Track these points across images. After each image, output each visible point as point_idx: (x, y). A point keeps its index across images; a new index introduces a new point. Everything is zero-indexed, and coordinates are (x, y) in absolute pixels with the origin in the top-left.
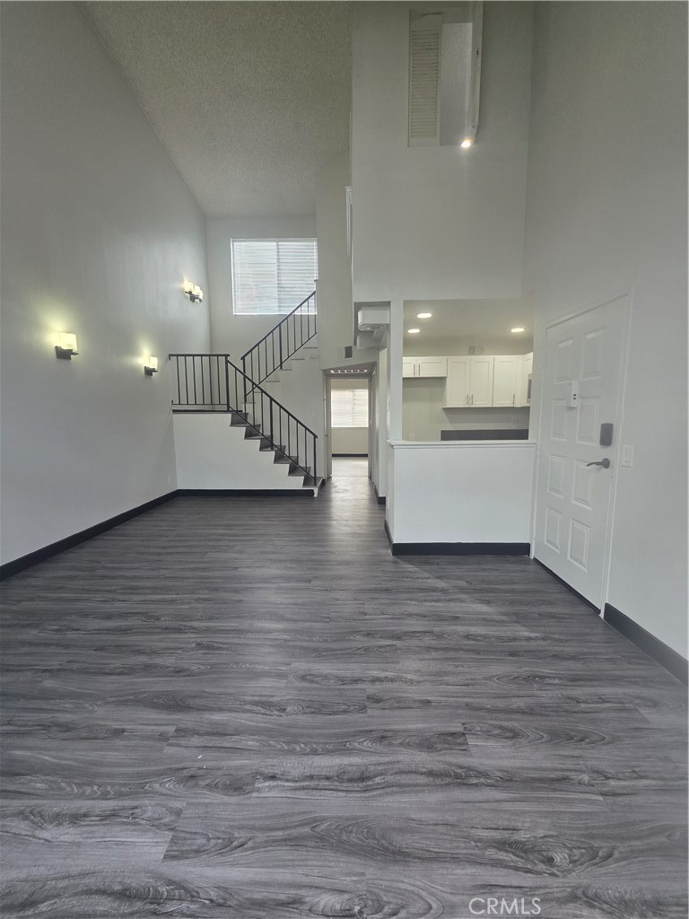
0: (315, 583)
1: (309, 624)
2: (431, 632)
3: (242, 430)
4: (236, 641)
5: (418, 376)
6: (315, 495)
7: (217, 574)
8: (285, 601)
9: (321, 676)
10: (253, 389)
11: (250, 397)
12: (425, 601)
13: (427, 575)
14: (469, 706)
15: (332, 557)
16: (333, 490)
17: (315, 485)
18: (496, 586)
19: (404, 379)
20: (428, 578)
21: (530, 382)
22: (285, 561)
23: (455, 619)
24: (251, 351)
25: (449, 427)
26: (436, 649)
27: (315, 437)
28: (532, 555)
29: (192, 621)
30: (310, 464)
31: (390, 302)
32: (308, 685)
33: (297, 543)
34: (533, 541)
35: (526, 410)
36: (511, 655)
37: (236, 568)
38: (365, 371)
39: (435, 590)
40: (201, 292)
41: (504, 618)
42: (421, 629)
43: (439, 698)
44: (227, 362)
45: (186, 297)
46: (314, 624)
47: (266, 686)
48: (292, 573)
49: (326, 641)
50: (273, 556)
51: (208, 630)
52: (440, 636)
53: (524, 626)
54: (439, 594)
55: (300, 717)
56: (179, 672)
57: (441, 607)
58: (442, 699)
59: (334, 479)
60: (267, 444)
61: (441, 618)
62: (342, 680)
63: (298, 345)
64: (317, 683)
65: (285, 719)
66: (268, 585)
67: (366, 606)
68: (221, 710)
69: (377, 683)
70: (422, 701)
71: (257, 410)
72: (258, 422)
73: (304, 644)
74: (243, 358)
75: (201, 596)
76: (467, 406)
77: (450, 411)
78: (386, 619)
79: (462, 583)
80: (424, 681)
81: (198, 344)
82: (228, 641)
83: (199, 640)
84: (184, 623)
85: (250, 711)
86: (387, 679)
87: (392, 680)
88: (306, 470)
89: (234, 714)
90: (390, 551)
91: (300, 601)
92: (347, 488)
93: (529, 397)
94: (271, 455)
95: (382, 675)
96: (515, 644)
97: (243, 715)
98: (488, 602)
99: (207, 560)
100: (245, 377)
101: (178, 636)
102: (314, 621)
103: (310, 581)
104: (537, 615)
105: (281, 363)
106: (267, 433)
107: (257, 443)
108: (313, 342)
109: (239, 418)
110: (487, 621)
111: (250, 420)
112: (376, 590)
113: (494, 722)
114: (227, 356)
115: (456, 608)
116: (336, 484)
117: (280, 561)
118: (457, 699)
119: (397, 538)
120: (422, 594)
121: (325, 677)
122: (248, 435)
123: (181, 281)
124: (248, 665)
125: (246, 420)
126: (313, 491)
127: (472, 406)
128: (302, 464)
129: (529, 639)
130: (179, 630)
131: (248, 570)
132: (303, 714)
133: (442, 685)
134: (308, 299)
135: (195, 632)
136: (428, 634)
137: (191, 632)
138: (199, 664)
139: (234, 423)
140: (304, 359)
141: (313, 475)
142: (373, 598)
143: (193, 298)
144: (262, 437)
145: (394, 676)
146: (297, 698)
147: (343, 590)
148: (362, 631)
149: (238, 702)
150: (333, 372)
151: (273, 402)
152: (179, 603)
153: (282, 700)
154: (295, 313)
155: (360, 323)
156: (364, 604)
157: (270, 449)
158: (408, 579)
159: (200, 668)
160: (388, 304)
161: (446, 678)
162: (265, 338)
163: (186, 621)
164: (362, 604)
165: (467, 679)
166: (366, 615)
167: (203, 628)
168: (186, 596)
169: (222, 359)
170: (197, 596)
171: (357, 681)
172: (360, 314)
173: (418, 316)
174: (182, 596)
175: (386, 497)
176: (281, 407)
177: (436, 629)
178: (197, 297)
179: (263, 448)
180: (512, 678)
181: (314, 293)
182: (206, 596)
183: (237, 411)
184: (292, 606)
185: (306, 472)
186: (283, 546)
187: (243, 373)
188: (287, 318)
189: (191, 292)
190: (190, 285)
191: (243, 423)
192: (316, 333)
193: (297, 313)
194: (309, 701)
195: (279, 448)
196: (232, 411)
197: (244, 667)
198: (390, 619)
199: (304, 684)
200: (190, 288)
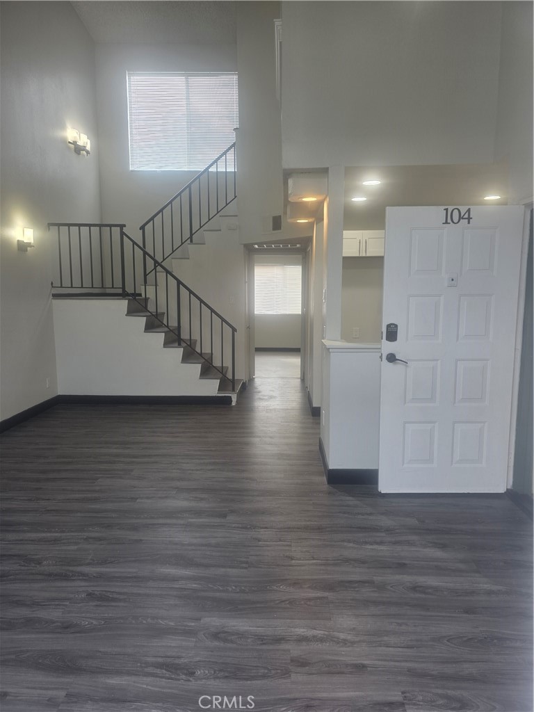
0: (231, 518)
1: (223, 570)
2: (370, 583)
3: (141, 321)
4: (135, 590)
5: (364, 255)
6: (234, 404)
7: (109, 506)
8: (195, 541)
9: (238, 634)
10: (155, 267)
11: (151, 277)
12: (366, 543)
14: (411, 672)
15: (251, 485)
16: (257, 396)
17: (233, 390)
18: (454, 526)
19: (344, 258)
20: (371, 514)
22: (195, 490)
23: (401, 566)
24: (152, 219)
26: (376, 603)
27: (234, 330)
29: (81, 565)
30: (228, 363)
31: (327, 169)
32: (222, 644)
33: (211, 467)
36: (467, 612)
37: (134, 499)
38: (298, 245)
39: (378, 529)
40: (89, 141)
41: (462, 566)
42: (359, 578)
43: (377, 662)
44: (122, 234)
45: (69, 148)
46: (229, 570)
47: (171, 645)
48: (203, 505)
49: (243, 592)
50: (178, 484)
51: (100, 577)
52: (381, 587)
53: (486, 576)
54: (384, 534)
55: (211, 682)
56: (67, 628)
57: (385, 551)
58: (380, 663)
59: (258, 381)
60: (174, 338)
61: (384, 565)
62: (262, 639)
63: (213, 212)
64: (232, 642)
65: (193, 684)
66: (174, 521)
67: (293, 549)
69: (304, 643)
71: (160, 295)
72: (162, 309)
73: (218, 594)
74: (143, 228)
75: (93, 535)
78: (316, 564)
79: (412, 522)
80: (359, 641)
81: (86, 210)
82: (125, 590)
83: (90, 590)
84: (71, 568)
85: (153, 675)
86: (315, 639)
87: (322, 640)
88: (222, 372)
90: (325, 479)
91: (213, 541)
92: (274, 394)
94: (178, 352)
95: (310, 633)
96: (472, 598)
97: (145, 678)
98: (443, 547)
99: (97, 488)
100: (145, 253)
101: (64, 584)
102: (230, 567)
103: (225, 516)
104: (502, 564)
105: (192, 235)
106: (173, 323)
107: (160, 337)
108: (232, 208)
109: (138, 305)
110: (440, 570)
111: (151, 308)
112: (306, 528)
113: (440, 691)
114: (122, 226)
115: (403, 552)
116: (260, 388)
118: (397, 664)
119: (335, 463)
120: (361, 535)
121: (242, 635)
122: (150, 327)
123: (63, 127)
124: (149, 620)
125: (146, 307)
126: (231, 397)
128: (217, 363)
129: (489, 593)
130: (65, 577)
131: (149, 501)
132: (215, 678)
133: (381, 646)
134: (225, 153)
135: (85, 580)
136: (367, 585)
137: (80, 579)
138: (91, 618)
139: (131, 312)
140: (220, 230)
141: (230, 377)
142: (303, 539)
143: (78, 149)
144: (166, 329)
145: (324, 634)
146: (208, 660)
147: (266, 528)
148: (286, 580)
149: (139, 664)
150: (256, 246)
151: (181, 286)
152: (64, 543)
153: (191, 662)
154: (210, 170)
155: (291, 194)
156: (291, 546)
157: (176, 345)
158: (346, 515)
159: (92, 623)
160: (324, 171)
161: (386, 638)
162: (171, 202)
163: (74, 566)
164: (287, 545)
165: (411, 640)
166: (292, 559)
167: (95, 575)
168: (72, 534)
169: (116, 231)
170: (86, 534)
171: (279, 640)
172: (290, 182)
173: (364, 183)
174: (68, 534)
175: (320, 408)
176: (191, 292)
177: (377, 579)
178: (84, 148)
179: (167, 343)
180: (465, 639)
181: (234, 145)
182: (97, 535)
183: (135, 295)
184: (203, 548)
185: (222, 373)
186: (193, 470)
187: (143, 249)
188: (199, 177)
189: (76, 142)
190: (75, 133)
191: (142, 311)
192: (236, 197)
193: (213, 169)
194: (223, 663)
195: (189, 344)
196: (128, 295)
197: (144, 622)
198: (321, 565)
199: (216, 643)
200: (75, 137)
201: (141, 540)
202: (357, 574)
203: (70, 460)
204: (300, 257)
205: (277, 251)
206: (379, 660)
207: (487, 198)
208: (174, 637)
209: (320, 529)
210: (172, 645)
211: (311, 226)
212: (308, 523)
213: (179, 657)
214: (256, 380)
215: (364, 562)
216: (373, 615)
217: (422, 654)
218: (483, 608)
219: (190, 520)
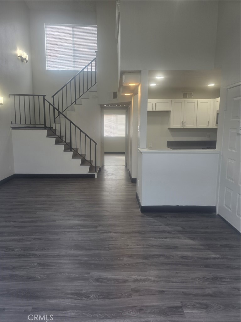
0: (99, 228)
1: (98, 251)
2: (163, 255)
3: (53, 140)
4: (59, 261)
5: (155, 110)
6: (96, 177)
7: (44, 224)
8: (84, 239)
9: (107, 279)
10: (59, 115)
11: (57, 119)
12: (160, 238)
13: (160, 224)
14: (184, 293)
15: (107, 214)
16: (105, 174)
17: (96, 171)
18: (197, 230)
19: (148, 111)
20: (161, 225)
21: (218, 114)
22: (82, 216)
23: (176, 248)
24: (57, 92)
25: (172, 139)
26: (166, 264)
27: (96, 144)
28: (217, 212)
29: (33, 251)
30: (93, 159)
32: (100, 284)
33: (88, 206)
34: (218, 205)
35: (215, 131)
36: (206, 267)
37: (55, 221)
38: (124, 106)
39: (165, 232)
40: (27, 56)
41: (202, 247)
42: (158, 253)
43: (169, 290)
44: (44, 99)
45: (18, 59)
46: (100, 251)
48: (86, 223)
49: (108, 260)
50: (74, 213)
51: (43, 256)
52: (168, 257)
53: (212, 251)
54: (167, 234)
55: (97, 300)
56: (29, 279)
57: (168, 241)
60: (68, 147)
61: (168, 247)
62: (118, 281)
63: (86, 90)
64: (104, 282)
65: (89, 302)
66: (74, 230)
68: (55, 298)
69: (136, 282)
70: (160, 291)
71: (61, 127)
72: (63, 134)
73: (96, 262)
74: (53, 97)
76: (182, 127)
77: (173, 130)
79: (179, 228)
80: (161, 281)
81: (26, 87)
82: (55, 261)
83: (38, 261)
85: (71, 298)
86: (141, 280)
87: (144, 281)
89: (62, 300)
90: (139, 210)
91: (92, 239)
92: (114, 173)
93: (217, 123)
94: (71, 154)
95: (139, 278)
96: (207, 261)
97: (67, 300)
98: (193, 239)
99: (37, 216)
100: (54, 108)
101: (26, 259)
102: (101, 250)
103: (96, 227)
104: (219, 246)
105: (76, 100)
106: (68, 141)
107: (62, 147)
108: (94, 88)
109: (51, 132)
110: (193, 249)
111: (58, 133)
112: (133, 232)
113: (197, 301)
114: (44, 96)
115: (176, 242)
116: (107, 170)
117: (78, 216)
118: (178, 290)
119: (145, 202)
120: (157, 234)
121: (109, 280)
122: (57, 143)
123: (16, 49)
124: (67, 274)
125: (55, 133)
126: (95, 174)
127: (185, 128)
128: (88, 159)
129: (215, 258)
130: (26, 256)
131: (62, 221)
132: (99, 299)
133: (170, 283)
134: (91, 63)
135: (35, 257)
136: (162, 256)
137: (33, 257)
138: (40, 274)
139: (49, 135)
140: (89, 98)
141: (94, 165)
142: (132, 237)
143: (22, 60)
144: (65, 143)
145: (145, 278)
146: (94, 291)
147: (115, 232)
148: (126, 255)
149: (64, 294)
150: (105, 106)
151: (71, 123)
152: (24, 241)
153: (87, 292)
154: (84, 70)
155: (124, 82)
156: (127, 240)
157: (70, 150)
158: (150, 226)
159: (41, 276)
160: (140, 72)
161: (172, 279)
162: (66, 85)
163: (30, 251)
164: (126, 240)
165: (183, 280)
166: (128, 246)
167: (40, 255)
168: (28, 237)
169: (41, 98)
170: (34, 237)
171: (125, 281)
172: (124, 77)
173: (156, 78)
174: (26, 237)
175: (136, 179)
176: (76, 126)
177: (166, 253)
178: (25, 59)
179: (65, 150)
180: (206, 278)
181: (95, 59)
182: (39, 237)
183: (51, 128)
184: (88, 242)
185: (91, 163)
186: (80, 207)
187: (53, 106)
188: (79, 73)
189: (22, 56)
190: (21, 52)
191: (53, 135)
192: (96, 83)
193: (85, 70)
194: (101, 292)
195: (75, 150)
196: (47, 128)
197: (65, 275)
198: (141, 248)
199: (98, 283)
200: (21, 54)
201: (60, 239)
202: (157, 251)
203: (23, 203)
204: (125, 111)
205: (115, 108)
206: (170, 289)
207: (209, 85)
208: (79, 281)
209: (139, 232)
210: (78, 285)
211: (131, 97)
212: (134, 230)
213: (82, 290)
214: (105, 166)
215: (160, 247)
216: (166, 269)
217: (188, 286)
218: (212, 265)
219: (81, 229)
